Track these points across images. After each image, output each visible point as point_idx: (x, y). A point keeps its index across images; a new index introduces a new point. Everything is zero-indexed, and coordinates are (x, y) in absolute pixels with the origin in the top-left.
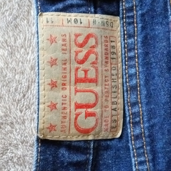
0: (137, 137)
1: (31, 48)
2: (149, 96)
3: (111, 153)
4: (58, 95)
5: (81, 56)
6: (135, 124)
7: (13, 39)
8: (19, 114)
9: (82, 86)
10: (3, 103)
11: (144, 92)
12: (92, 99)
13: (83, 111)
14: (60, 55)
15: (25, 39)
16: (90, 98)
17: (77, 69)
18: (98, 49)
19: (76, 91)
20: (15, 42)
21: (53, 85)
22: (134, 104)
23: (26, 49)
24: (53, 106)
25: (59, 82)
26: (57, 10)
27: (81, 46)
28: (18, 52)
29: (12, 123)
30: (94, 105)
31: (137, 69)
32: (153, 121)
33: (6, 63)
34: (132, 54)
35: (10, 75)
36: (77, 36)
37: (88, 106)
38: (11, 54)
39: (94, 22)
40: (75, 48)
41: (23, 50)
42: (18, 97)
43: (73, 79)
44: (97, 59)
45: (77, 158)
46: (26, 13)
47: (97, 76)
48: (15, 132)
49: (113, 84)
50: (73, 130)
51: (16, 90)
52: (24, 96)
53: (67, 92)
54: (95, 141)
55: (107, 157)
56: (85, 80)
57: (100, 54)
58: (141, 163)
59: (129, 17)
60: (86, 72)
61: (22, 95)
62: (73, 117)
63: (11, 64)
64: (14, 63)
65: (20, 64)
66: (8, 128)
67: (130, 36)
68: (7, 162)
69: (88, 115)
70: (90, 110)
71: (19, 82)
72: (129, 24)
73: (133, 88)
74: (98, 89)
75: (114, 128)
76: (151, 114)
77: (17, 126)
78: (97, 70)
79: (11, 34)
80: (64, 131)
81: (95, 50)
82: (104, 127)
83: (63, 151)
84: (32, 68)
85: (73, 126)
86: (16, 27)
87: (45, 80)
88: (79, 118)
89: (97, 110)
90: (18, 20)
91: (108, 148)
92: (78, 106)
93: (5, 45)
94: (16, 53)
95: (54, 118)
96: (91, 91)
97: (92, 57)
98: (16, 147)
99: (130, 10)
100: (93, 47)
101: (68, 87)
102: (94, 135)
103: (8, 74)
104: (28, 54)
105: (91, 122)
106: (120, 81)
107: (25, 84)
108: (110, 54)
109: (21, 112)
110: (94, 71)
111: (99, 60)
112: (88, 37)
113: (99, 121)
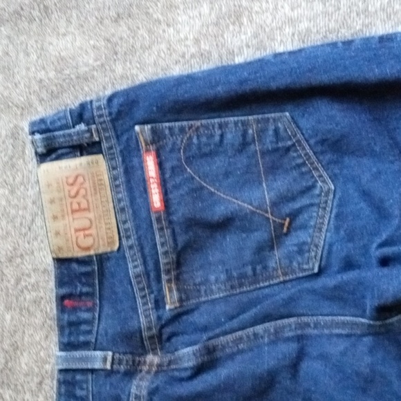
0: (131, 247)
1: (30, 184)
2: (134, 213)
3: (113, 262)
4: (60, 225)
5: (73, 193)
6: (128, 237)
7: (11, 178)
8: (27, 245)
9: (77, 215)
10: (10, 238)
11: (131, 211)
12: (87, 223)
13: (81, 234)
14: (56, 195)
15: (23, 177)
16: (86, 223)
17: (71, 204)
18: (87, 185)
19: (73, 219)
20: (14, 180)
21: (55, 218)
22: (125, 222)
23: (25, 186)
24: (57, 233)
25: (59, 215)
26: (52, 160)
27: (72, 185)
28: (18, 189)
29: (22, 255)
30: (90, 228)
31: (123, 194)
32: (139, 233)
33: (8, 201)
34: (117, 183)
35: (13, 212)
36: (67, 178)
37: (84, 229)
38: (12, 192)
39: (81, 164)
40: (67, 188)
41: (22, 187)
42: (24, 231)
43: (70, 212)
44: (86, 192)
45: (84, 269)
46: (21, 153)
47: (88, 205)
48: (25, 263)
49: (104, 209)
50: (76, 249)
51: (21, 224)
52: (30, 229)
53: (67, 222)
54: (96, 256)
55: (109, 265)
56: (80, 210)
57: (88, 189)
58: (135, 267)
59: (111, 154)
60: (79, 204)
61: (27, 228)
62: (74, 240)
63: (13, 201)
64: (16, 201)
65: (22, 200)
66: (19, 260)
67: (114, 168)
68: (22, 292)
69: (85, 236)
70: (87, 232)
71: (23, 217)
72: (112, 159)
73: (122, 210)
74: (91, 215)
75: (111, 243)
76: (138, 228)
77: (27, 258)
78: (88, 201)
79: (9, 173)
80: (70, 251)
81: (84, 186)
82: (101, 242)
83: (75, 266)
84: (34, 203)
85: (75, 246)
86: (13, 166)
87: (48, 214)
88: (79, 240)
89: (93, 231)
90: (14, 160)
91: (108, 259)
92: (77, 230)
93: (4, 184)
94: (16, 190)
95: (60, 242)
96: (85, 218)
97: (82, 192)
98: (29, 276)
99: (111, 148)
100: (82, 184)
101: (66, 217)
102: (95, 250)
103: (11, 211)
104: (28, 190)
105: (89, 241)
106: (111, 205)
107: (29, 218)
108: (97, 187)
109: (29, 243)
110: (86, 202)
111: (89, 193)
112: (77, 177)
113: (96, 240)
